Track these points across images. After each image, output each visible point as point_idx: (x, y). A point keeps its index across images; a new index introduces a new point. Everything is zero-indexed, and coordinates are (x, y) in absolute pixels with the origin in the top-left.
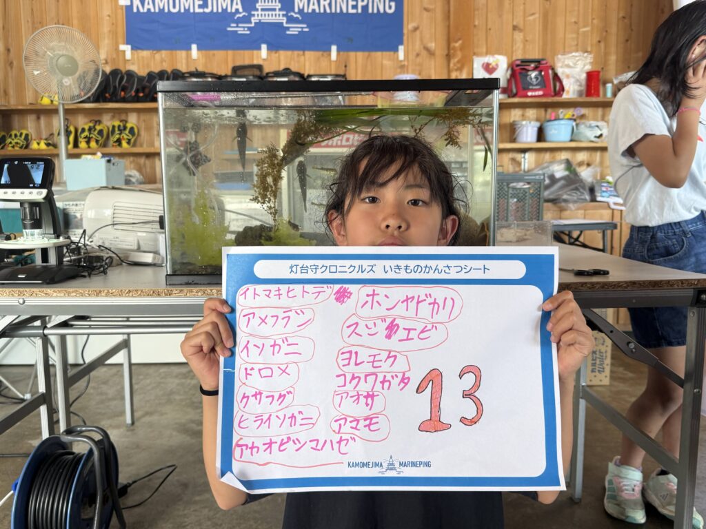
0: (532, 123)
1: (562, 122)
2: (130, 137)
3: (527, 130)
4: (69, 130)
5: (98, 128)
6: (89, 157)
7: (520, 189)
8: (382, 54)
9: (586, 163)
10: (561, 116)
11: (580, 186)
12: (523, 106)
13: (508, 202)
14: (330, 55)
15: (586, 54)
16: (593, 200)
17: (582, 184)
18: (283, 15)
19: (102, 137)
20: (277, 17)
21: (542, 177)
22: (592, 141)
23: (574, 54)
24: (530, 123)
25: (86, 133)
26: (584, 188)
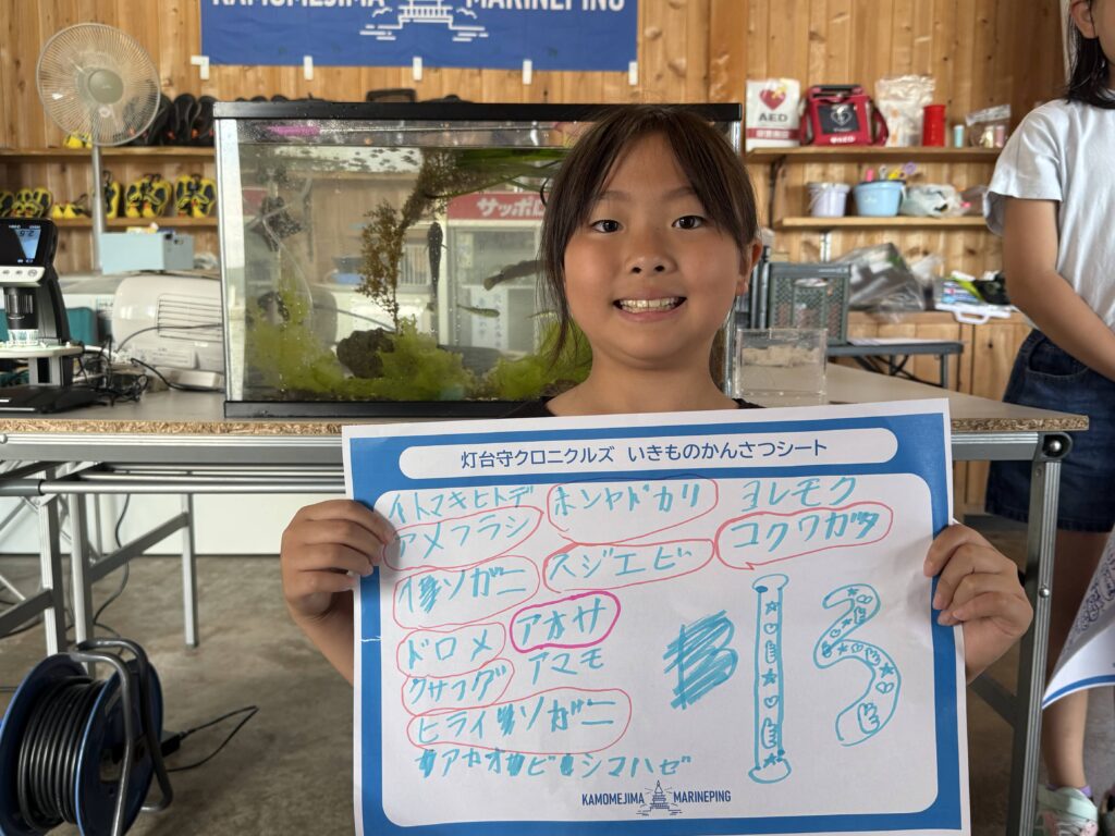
0: (838, 186)
1: (885, 185)
2: (207, 201)
3: (829, 196)
4: (111, 188)
5: (156, 186)
6: (139, 230)
7: (812, 288)
8: (603, 76)
9: (921, 250)
10: (883, 176)
11: (909, 285)
12: (824, 159)
13: (792, 310)
14: (520, 75)
15: (924, 79)
16: (930, 308)
17: (912, 283)
18: (448, 12)
19: (162, 199)
20: (439, 16)
21: (846, 270)
22: (931, 216)
23: (905, 78)
24: (834, 185)
25: (137, 194)
26: (915, 289)
